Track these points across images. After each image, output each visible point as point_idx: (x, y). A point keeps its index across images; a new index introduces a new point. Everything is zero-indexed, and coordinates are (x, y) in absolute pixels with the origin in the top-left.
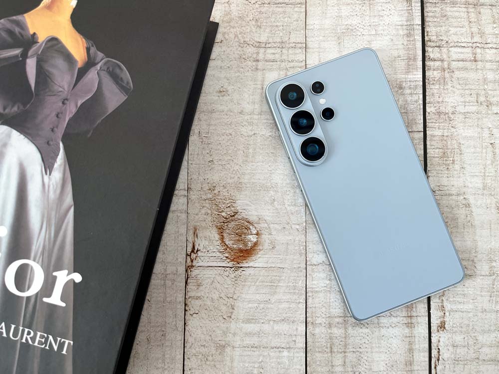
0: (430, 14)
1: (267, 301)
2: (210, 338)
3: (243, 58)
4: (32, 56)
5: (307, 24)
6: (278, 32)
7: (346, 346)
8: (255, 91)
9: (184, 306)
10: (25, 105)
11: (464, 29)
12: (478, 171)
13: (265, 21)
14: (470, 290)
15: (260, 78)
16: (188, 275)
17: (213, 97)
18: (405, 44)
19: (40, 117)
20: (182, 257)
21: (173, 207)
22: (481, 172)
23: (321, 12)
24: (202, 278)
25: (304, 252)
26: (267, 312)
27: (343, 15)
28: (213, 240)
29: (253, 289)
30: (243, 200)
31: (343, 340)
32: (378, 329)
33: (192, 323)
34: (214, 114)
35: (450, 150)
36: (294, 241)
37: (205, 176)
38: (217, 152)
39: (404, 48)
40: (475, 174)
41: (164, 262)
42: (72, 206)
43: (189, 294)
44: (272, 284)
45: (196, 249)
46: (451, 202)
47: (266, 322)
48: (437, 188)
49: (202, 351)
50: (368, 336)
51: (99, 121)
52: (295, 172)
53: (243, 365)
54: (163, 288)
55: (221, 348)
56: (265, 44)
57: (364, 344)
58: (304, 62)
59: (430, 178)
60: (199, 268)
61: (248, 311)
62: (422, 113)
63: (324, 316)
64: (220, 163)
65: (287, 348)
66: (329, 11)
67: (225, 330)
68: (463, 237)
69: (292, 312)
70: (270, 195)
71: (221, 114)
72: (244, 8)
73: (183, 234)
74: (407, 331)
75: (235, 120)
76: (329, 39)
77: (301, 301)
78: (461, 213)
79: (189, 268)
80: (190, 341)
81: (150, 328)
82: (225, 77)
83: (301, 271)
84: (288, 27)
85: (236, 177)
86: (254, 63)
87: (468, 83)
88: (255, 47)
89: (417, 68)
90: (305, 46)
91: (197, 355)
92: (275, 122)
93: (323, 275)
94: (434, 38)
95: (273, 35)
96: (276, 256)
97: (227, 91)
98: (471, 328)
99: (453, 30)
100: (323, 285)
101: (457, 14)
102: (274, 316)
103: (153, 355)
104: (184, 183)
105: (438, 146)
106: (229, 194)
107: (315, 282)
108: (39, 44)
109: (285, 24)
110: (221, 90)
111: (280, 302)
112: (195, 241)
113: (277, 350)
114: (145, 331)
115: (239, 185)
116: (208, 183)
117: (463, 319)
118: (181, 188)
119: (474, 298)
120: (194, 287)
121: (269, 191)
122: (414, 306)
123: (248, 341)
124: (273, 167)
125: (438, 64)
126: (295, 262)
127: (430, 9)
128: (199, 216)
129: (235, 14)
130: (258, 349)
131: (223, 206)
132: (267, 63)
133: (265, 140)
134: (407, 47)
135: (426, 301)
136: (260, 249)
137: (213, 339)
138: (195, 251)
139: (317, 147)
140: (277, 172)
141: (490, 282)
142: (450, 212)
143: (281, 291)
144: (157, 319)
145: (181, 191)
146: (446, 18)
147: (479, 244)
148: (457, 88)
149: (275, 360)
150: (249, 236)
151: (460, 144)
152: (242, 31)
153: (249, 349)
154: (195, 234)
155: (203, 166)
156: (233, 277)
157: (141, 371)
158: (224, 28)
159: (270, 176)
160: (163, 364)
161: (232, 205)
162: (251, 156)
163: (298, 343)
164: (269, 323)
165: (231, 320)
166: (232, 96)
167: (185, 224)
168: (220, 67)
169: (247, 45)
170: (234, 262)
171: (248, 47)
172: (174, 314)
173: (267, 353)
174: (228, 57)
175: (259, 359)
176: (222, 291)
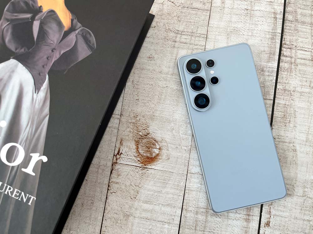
0: (288, 28)
1: (160, 191)
2: (121, 209)
3: (167, 39)
4: (37, 20)
5: (209, 23)
6: (191, 26)
7: (205, 227)
8: (171, 60)
9: (107, 187)
10: (29, 49)
11: (308, 40)
12: (304, 129)
13: (183, 18)
14: (289, 204)
15: (175, 53)
16: (113, 168)
17: (145, 61)
18: (269, 44)
19: (37, 58)
20: (111, 157)
21: (110, 124)
22: (306, 131)
23: (219, 17)
24: (122, 171)
25: (187, 164)
26: (159, 198)
27: (233, 20)
28: (131, 149)
29: (152, 183)
30: (154, 126)
31: (204, 223)
32: (227, 220)
33: (111, 198)
34: (143, 71)
35: (288, 114)
36: (182, 157)
37: (133, 108)
38: (142, 94)
39: (268, 47)
40: (302, 131)
41: (99, 158)
42: (48, 114)
43: (112, 180)
44: (165, 181)
45: (120, 152)
46: (285, 147)
47: (157, 205)
48: (276, 137)
49: (114, 216)
50: (220, 223)
51: (72, 65)
52: (188, 114)
53: (139, 229)
54: (96, 173)
55: (127, 216)
56: (181, 32)
57: (217, 228)
58: (204, 47)
59: (273, 130)
60: (120, 164)
61: (147, 196)
62: (274, 88)
63: (194, 206)
64: (143, 101)
65: (168, 223)
66: (224, 17)
67: (131, 205)
68: (289, 170)
69: (174, 201)
70: (171, 126)
71: (148, 71)
72: (172, 8)
73: (113, 142)
74: (245, 223)
75: (156, 76)
76: (222, 34)
77: (181, 195)
78: (290, 154)
79: (114, 164)
80: (108, 209)
81: (85, 197)
82: (154, 49)
83: (184, 176)
84: (197, 24)
85: (152, 112)
86: (173, 43)
87: (306, 73)
88: (175, 33)
89: (274, 60)
90: (206, 37)
91: (111, 218)
92: (181, 81)
93: (196, 180)
94: (288, 43)
95: (187, 28)
96: (169, 164)
97: (154, 58)
98: (286, 228)
99: (300, 40)
100: (196, 187)
101: (304, 30)
102: (163, 202)
103: (84, 214)
104: (119, 111)
105: (281, 111)
106: (146, 122)
107: (191, 184)
108: (43, 13)
109: (196, 21)
110: (150, 57)
111: (167, 193)
112: (120, 147)
113: (161, 223)
114: (81, 199)
115: (154, 118)
116: (134, 113)
117: (281, 221)
118: (116, 113)
119: (291, 209)
120: (116, 176)
121: (171, 123)
122: (252, 209)
123: (144, 215)
124: (175, 109)
125: (288, 59)
126: (180, 170)
127: (288, 24)
128: (126, 132)
129: (165, 11)
130: (149, 221)
131: (141, 128)
132: (181, 44)
133: (173, 91)
134: (271, 46)
135: (260, 207)
136: (160, 159)
137: (123, 210)
138: (120, 154)
139: (205, 100)
140: (177, 112)
141: (302, 201)
142: (283, 153)
143: (169, 187)
144: (90, 193)
145: (116, 115)
146: (297, 31)
147: (299, 175)
148: (298, 76)
149: (159, 229)
150: (155, 150)
151: (295, 111)
152: (168, 22)
153: (144, 220)
154: (121, 143)
155: (132, 102)
156: (141, 173)
157: (75, 223)
158: (158, 19)
159: (173, 114)
160: (90, 221)
161: (146, 128)
162: (162, 100)
163: (175, 220)
164: (159, 205)
165: (136, 200)
166: (156, 61)
167: (116, 136)
168: (151, 43)
169: (170, 31)
170: (143, 164)
171: (171, 32)
172: (101, 191)
173: (155, 224)
174: (157, 37)
175: (149, 227)
176: (133, 181)
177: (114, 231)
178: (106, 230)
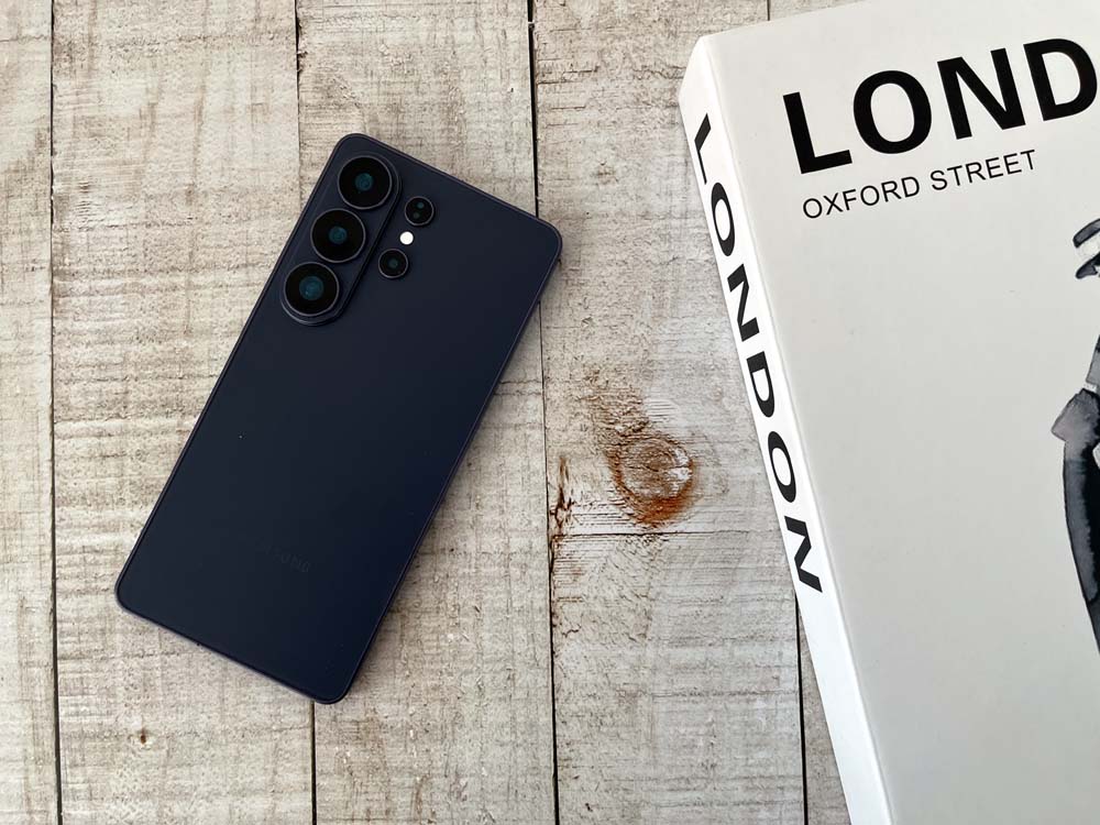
1: (717, 600)
2: (605, 680)
3: (644, 102)
8: (670, 169)
9: (548, 617)
13: (684, 22)
15: (680, 142)
16: (553, 554)
17: (587, 187)
20: (538, 520)
21: (515, 417)
24: (583, 559)
26: (718, 621)
28: (599, 482)
30: (656, 397)
33: (568, 650)
34: (588, 222)
37: (578, 351)
38: (598, 300)
41: (504, 530)
43: (559, 593)
44: (727, 565)
45: (567, 500)
47: (718, 643)
49: (590, 706)
53: (676, 731)
54: (503, 582)
55: (629, 698)
60: (575, 538)
61: (679, 622)
64: (606, 322)
65: (763, 693)
67: (635, 662)
69: (768, 620)
70: (713, 384)
71: (604, 220)
73: (538, 471)
75: (634, 231)
77: (786, 597)
79: (554, 540)
80: (565, 689)
81: (483, 664)
82: (608, 144)
85: (641, 351)
86: (667, 112)
88: (667, 77)
91: (580, 714)
96: (731, 509)
97: (614, 172)
102: (733, 630)
103: (491, 719)
104: (535, 367)
106: (628, 387)
110: (602, 171)
111: (743, 600)
112: (563, 484)
113: (741, 697)
114: (471, 672)
115: (651, 368)
116: (584, 366)
118: (528, 377)
120: (568, 578)
121: (711, 375)
123: (683, 683)
124: (716, 326)
128: (570, 432)
129: (621, 9)
130: (703, 699)
131: (617, 410)
136: (697, 496)
137: (612, 681)
138: (566, 506)
143: (745, 579)
144: (497, 647)
145: (531, 385)
149: (738, 718)
150: (674, 471)
152: (637, 44)
153: (686, 699)
154: (563, 471)
155: (571, 331)
156: (646, 554)
157: (470, 750)
158: (602, 40)
159: (711, 345)
160: (514, 735)
161: (634, 408)
162: (668, 307)
163: (784, 682)
164: (723, 645)
165: (646, 641)
166: (624, 182)
167: (541, 451)
168: (595, 123)
169: (649, 74)
170: (646, 523)
171: (652, 79)
172: (529, 634)
173: (722, 706)
174: (611, 101)
175: (707, 718)
176: (625, 583)
177: (597, 753)
178: (572, 755)
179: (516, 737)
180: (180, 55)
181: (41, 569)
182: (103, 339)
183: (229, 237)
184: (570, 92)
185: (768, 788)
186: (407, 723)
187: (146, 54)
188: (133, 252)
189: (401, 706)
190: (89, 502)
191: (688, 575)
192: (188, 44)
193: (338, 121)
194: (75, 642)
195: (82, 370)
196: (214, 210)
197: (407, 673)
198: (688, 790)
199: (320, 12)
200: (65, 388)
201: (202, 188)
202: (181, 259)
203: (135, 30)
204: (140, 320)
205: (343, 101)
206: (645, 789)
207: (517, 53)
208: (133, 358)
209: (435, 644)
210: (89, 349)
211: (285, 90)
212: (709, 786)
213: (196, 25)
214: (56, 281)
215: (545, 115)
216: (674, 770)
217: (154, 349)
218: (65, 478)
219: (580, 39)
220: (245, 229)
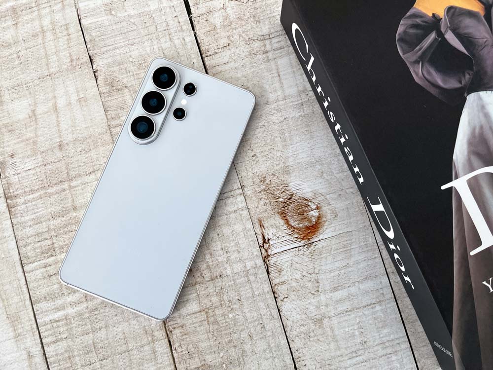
1: (346, 266)
2: (306, 316)
3: (253, 54)
4: (446, 31)
6: (277, 21)
8: (273, 79)
9: (273, 294)
13: (261, 15)
15: (274, 67)
16: (267, 265)
20: (256, 251)
21: (234, 207)
24: (281, 263)
25: (364, 211)
26: (349, 275)
28: (279, 227)
30: (294, 182)
33: (286, 307)
36: (353, 204)
37: (254, 170)
38: (256, 145)
41: (242, 260)
43: (274, 282)
44: (346, 249)
45: (267, 239)
47: (352, 285)
49: (302, 330)
53: (344, 331)
54: (248, 284)
55: (319, 321)
56: (268, 35)
60: (275, 255)
61: (332, 280)
64: (262, 154)
65: (378, 303)
67: (317, 304)
69: (371, 268)
70: (317, 169)
72: (239, 9)
73: (250, 229)
75: (264, 111)
77: (376, 256)
79: (266, 259)
80: (289, 325)
81: (248, 324)
82: (243, 76)
83: (368, 229)
85: (282, 163)
86: (264, 56)
88: (261, 40)
91: (299, 335)
95: (273, 26)
96: (340, 223)
97: (248, 88)
102: (357, 277)
103: (259, 349)
104: (236, 183)
106: (280, 180)
108: (443, 20)
111: (357, 263)
112: (263, 232)
113: (369, 307)
115: (288, 170)
116: (258, 176)
118: (235, 188)
120: (277, 274)
121: (315, 165)
123: (341, 308)
124: (312, 143)
126: (359, 222)
128: (260, 208)
129: (233, 16)
130: (352, 312)
131: (278, 192)
132: (277, 52)
133: (297, 121)
136: (324, 221)
137: (309, 316)
138: (267, 242)
140: (316, 146)
143: (355, 253)
144: (253, 315)
145: (236, 191)
149: (370, 317)
150: (311, 212)
152: (244, 29)
153: (344, 315)
154: (262, 226)
155: (248, 162)
156: (309, 254)
157: (253, 366)
158: (227, 31)
159: (312, 152)
160: (271, 353)
161: (286, 189)
162: (288, 140)
163: (386, 294)
164: (354, 285)
165: (320, 293)
167: (248, 220)
168: (234, 68)
169: (252, 41)
170: (305, 239)
171: (254, 42)
172: (266, 305)
173: (362, 313)
174: (239, 57)
175: (356, 321)
176: (303, 269)
177: (311, 351)
178: (300, 355)
179: (273, 354)
180: (41, 85)
181: (34, 336)
182: (36, 222)
183: (83, 160)
184: (220, 57)
185: (393, 345)
186: (221, 362)
187: (25, 89)
188: (41, 179)
189: (216, 354)
190: (48, 299)
191: (330, 259)
192: (43, 80)
193: (119, 96)
194: (58, 366)
195: (30, 239)
196: (73, 151)
197: (215, 338)
198: (357, 356)
199: (99, 51)
200: (24, 249)
201: (65, 142)
202: (64, 176)
203: (17, 79)
204: (51, 209)
205: (119, 87)
206: (337, 361)
207: (192, 46)
208: (52, 227)
209: (224, 321)
210: (31, 228)
211: (92, 89)
212: (367, 352)
213: (45, 70)
214: (8, 201)
215: (211, 70)
216: (348, 349)
217: (61, 220)
218: (34, 291)
219: (218, 33)
220: (90, 155)
